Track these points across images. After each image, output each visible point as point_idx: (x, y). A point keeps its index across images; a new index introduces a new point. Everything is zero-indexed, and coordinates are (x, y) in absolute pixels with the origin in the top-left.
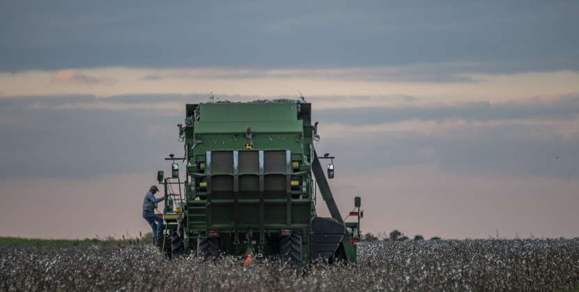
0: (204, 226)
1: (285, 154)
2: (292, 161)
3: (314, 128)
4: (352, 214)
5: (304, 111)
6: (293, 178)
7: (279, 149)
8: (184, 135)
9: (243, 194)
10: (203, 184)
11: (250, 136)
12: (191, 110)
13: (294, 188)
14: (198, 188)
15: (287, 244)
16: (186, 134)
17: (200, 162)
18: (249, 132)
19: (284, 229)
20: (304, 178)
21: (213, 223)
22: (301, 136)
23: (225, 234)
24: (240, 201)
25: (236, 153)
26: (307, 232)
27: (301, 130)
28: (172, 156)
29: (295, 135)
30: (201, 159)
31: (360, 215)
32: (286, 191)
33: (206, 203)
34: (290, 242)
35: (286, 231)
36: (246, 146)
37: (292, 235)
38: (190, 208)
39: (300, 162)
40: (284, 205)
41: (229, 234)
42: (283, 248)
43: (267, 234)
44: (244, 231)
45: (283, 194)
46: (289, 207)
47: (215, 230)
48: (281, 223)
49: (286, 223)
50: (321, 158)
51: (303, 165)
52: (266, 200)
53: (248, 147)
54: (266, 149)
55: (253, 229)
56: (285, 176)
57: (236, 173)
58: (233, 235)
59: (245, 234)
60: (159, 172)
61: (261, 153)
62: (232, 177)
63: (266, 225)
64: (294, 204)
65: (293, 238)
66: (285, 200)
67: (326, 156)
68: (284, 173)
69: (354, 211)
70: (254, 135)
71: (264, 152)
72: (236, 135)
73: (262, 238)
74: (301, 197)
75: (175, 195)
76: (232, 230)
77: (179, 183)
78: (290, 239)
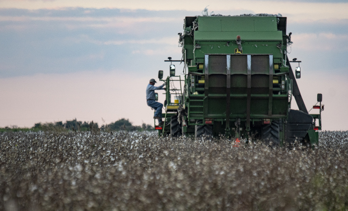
0: (202, 115)
1: (269, 58)
2: (274, 64)
3: (289, 38)
4: (315, 107)
5: (282, 23)
6: (275, 77)
7: (263, 54)
8: (183, 42)
9: (234, 90)
10: (202, 81)
11: (239, 43)
12: (190, 21)
13: (275, 86)
14: (197, 84)
15: (268, 131)
16: (185, 42)
17: (199, 64)
18: (238, 40)
19: (266, 119)
20: (283, 77)
21: (209, 113)
22: (281, 43)
23: (218, 122)
24: (231, 95)
25: (228, 57)
26: (282, 122)
27: (281, 39)
28: (170, 58)
29: (276, 43)
30: (201, 61)
31: (321, 108)
32: (268, 88)
33: (204, 97)
34: (270, 129)
35: (267, 120)
36: (236, 51)
37: (272, 124)
38: (191, 100)
39: (280, 65)
40: (267, 99)
41: (221, 122)
42: (264, 134)
43: (251, 122)
44: (233, 120)
45: (266, 90)
46: (270, 101)
47: (210, 118)
48: (263, 114)
49: (267, 114)
50: (291, 62)
51: (282, 67)
52: (252, 95)
53: (238, 52)
54: (253, 54)
55: (241, 119)
56: (268, 76)
57: (229, 73)
58: (224, 122)
59: (233, 122)
60: (160, 71)
61: (249, 57)
62: (226, 76)
63: (252, 115)
64: (274, 99)
65: (272, 126)
66: (268, 95)
67: (295, 60)
68: (268, 74)
69: (317, 105)
70: (243, 42)
71: (252, 56)
72: (229, 42)
73: (248, 125)
74: (279, 93)
75: (176, 90)
76: (223, 119)
77: (180, 80)
78: (270, 127)
